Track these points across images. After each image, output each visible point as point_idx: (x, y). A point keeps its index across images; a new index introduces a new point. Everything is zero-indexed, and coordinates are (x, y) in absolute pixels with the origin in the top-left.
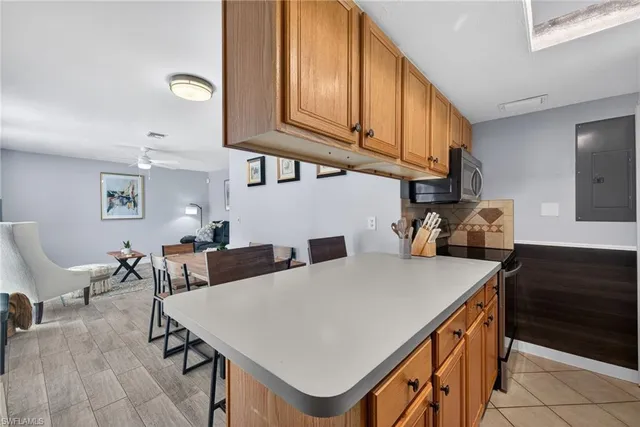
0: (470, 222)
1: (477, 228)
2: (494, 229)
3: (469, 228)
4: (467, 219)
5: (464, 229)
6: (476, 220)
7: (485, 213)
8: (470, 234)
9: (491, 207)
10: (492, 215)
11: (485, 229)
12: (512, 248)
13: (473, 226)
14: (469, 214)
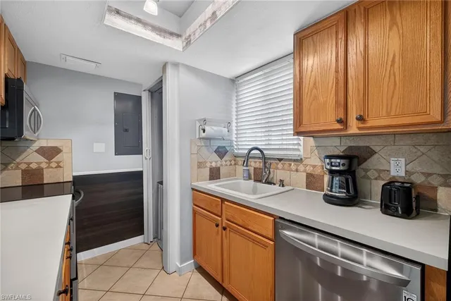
0: (26, 161)
1: (34, 166)
2: (53, 165)
3: (23, 166)
4: (21, 158)
5: (17, 168)
6: (31, 158)
7: (44, 151)
8: (25, 172)
9: (49, 145)
10: (50, 153)
11: (44, 166)
12: (71, 180)
13: (29, 164)
14: (23, 152)
